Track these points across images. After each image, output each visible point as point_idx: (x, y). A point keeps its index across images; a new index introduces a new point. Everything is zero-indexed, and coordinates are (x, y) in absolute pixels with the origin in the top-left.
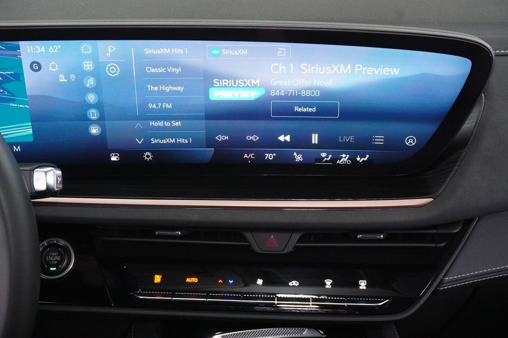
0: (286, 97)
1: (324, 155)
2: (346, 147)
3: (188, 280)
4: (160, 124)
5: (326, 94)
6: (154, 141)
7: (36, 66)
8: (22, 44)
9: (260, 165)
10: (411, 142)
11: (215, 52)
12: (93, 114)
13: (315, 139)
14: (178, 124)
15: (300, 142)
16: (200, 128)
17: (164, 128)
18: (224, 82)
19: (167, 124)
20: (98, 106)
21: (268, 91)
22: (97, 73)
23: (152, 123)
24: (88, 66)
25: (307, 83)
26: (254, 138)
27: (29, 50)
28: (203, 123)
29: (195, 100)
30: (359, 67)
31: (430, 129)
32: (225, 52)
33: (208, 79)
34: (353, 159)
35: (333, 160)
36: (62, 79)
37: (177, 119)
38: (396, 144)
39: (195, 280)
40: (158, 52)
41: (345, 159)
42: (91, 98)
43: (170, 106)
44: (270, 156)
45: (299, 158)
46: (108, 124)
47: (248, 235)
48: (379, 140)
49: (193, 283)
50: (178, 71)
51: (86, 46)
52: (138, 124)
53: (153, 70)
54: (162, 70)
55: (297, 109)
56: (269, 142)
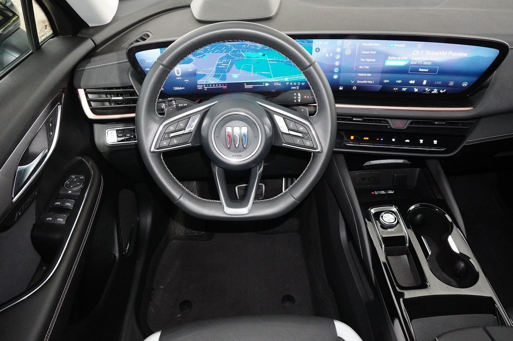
0: (417, 65)
1: (427, 89)
2: (437, 86)
3: (365, 138)
4: (362, 75)
5: (434, 64)
6: (358, 82)
7: (318, 50)
8: (314, 40)
9: (400, 92)
10: (465, 84)
11: (392, 45)
12: (336, 70)
13: (425, 82)
14: (370, 75)
15: (418, 84)
16: (378, 77)
17: (364, 76)
18: (392, 58)
19: (365, 75)
20: (339, 67)
21: (410, 62)
22: (342, 53)
23: (359, 74)
24: (339, 50)
25: (427, 59)
26: (399, 81)
27: (316, 43)
28: (380, 75)
29: (379, 66)
30: (451, 53)
31: (474, 79)
32: (396, 45)
33: (386, 56)
34: (439, 91)
35: (430, 91)
36: (327, 55)
37: (369, 73)
38: (458, 85)
39: (367, 138)
40: (368, 45)
41: (435, 91)
42: (337, 63)
43: (368, 67)
44: (404, 89)
45: (416, 90)
46: (342, 74)
47: (389, 121)
48: (451, 83)
49: (366, 140)
50: (374, 53)
51: (339, 42)
52: (354, 75)
53: (365, 52)
54: (368, 52)
55: (420, 70)
56: (405, 83)
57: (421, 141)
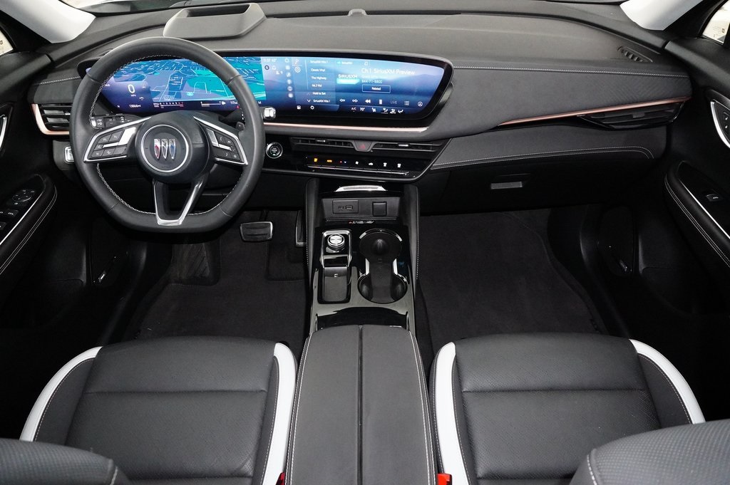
0: (368, 83)
1: (384, 109)
2: (394, 106)
3: (328, 161)
4: (317, 93)
5: (384, 82)
6: (315, 101)
7: (267, 67)
8: (261, 58)
9: (358, 112)
10: (420, 104)
11: (339, 63)
12: (290, 89)
13: (381, 102)
14: (324, 94)
15: (375, 103)
16: (333, 95)
17: (319, 95)
18: (343, 76)
20: (292, 85)
21: (361, 81)
22: (292, 71)
23: (314, 93)
24: (288, 68)
25: (377, 77)
26: (356, 101)
27: (265, 60)
28: (335, 93)
29: (331, 84)
30: (398, 71)
31: (429, 99)
32: (343, 63)
33: (336, 74)
34: (396, 111)
35: (389, 112)
36: (278, 73)
37: (324, 91)
38: (413, 105)
39: (331, 161)
40: (316, 62)
41: (393, 111)
42: (289, 82)
43: (321, 86)
44: (362, 109)
45: (374, 110)
46: (296, 93)
47: (353, 142)
48: (407, 103)
50: (324, 70)
51: (287, 59)
52: (308, 93)
53: (314, 70)
54: (317, 70)
55: (373, 89)
56: (362, 103)
57: (385, 164)
